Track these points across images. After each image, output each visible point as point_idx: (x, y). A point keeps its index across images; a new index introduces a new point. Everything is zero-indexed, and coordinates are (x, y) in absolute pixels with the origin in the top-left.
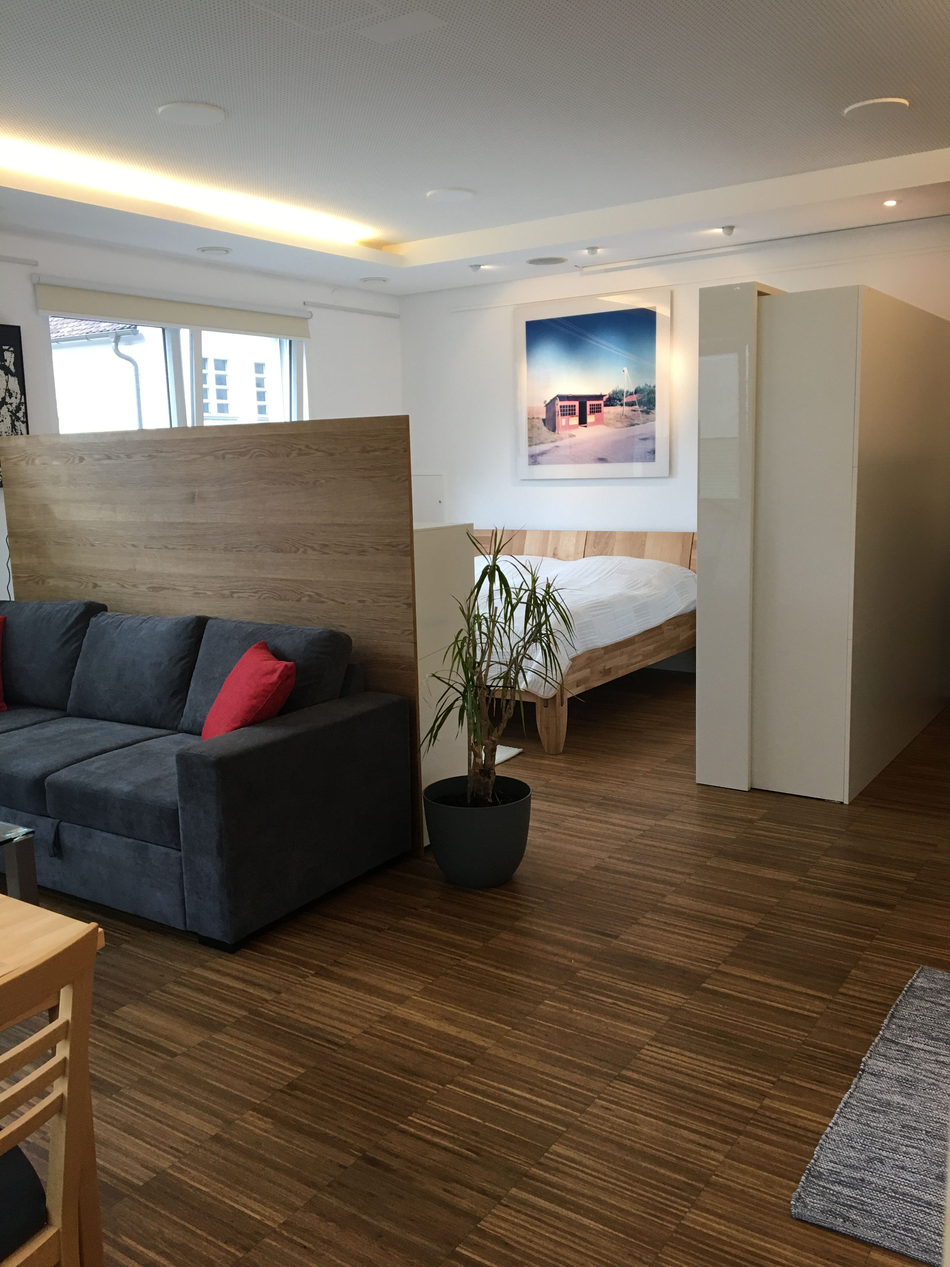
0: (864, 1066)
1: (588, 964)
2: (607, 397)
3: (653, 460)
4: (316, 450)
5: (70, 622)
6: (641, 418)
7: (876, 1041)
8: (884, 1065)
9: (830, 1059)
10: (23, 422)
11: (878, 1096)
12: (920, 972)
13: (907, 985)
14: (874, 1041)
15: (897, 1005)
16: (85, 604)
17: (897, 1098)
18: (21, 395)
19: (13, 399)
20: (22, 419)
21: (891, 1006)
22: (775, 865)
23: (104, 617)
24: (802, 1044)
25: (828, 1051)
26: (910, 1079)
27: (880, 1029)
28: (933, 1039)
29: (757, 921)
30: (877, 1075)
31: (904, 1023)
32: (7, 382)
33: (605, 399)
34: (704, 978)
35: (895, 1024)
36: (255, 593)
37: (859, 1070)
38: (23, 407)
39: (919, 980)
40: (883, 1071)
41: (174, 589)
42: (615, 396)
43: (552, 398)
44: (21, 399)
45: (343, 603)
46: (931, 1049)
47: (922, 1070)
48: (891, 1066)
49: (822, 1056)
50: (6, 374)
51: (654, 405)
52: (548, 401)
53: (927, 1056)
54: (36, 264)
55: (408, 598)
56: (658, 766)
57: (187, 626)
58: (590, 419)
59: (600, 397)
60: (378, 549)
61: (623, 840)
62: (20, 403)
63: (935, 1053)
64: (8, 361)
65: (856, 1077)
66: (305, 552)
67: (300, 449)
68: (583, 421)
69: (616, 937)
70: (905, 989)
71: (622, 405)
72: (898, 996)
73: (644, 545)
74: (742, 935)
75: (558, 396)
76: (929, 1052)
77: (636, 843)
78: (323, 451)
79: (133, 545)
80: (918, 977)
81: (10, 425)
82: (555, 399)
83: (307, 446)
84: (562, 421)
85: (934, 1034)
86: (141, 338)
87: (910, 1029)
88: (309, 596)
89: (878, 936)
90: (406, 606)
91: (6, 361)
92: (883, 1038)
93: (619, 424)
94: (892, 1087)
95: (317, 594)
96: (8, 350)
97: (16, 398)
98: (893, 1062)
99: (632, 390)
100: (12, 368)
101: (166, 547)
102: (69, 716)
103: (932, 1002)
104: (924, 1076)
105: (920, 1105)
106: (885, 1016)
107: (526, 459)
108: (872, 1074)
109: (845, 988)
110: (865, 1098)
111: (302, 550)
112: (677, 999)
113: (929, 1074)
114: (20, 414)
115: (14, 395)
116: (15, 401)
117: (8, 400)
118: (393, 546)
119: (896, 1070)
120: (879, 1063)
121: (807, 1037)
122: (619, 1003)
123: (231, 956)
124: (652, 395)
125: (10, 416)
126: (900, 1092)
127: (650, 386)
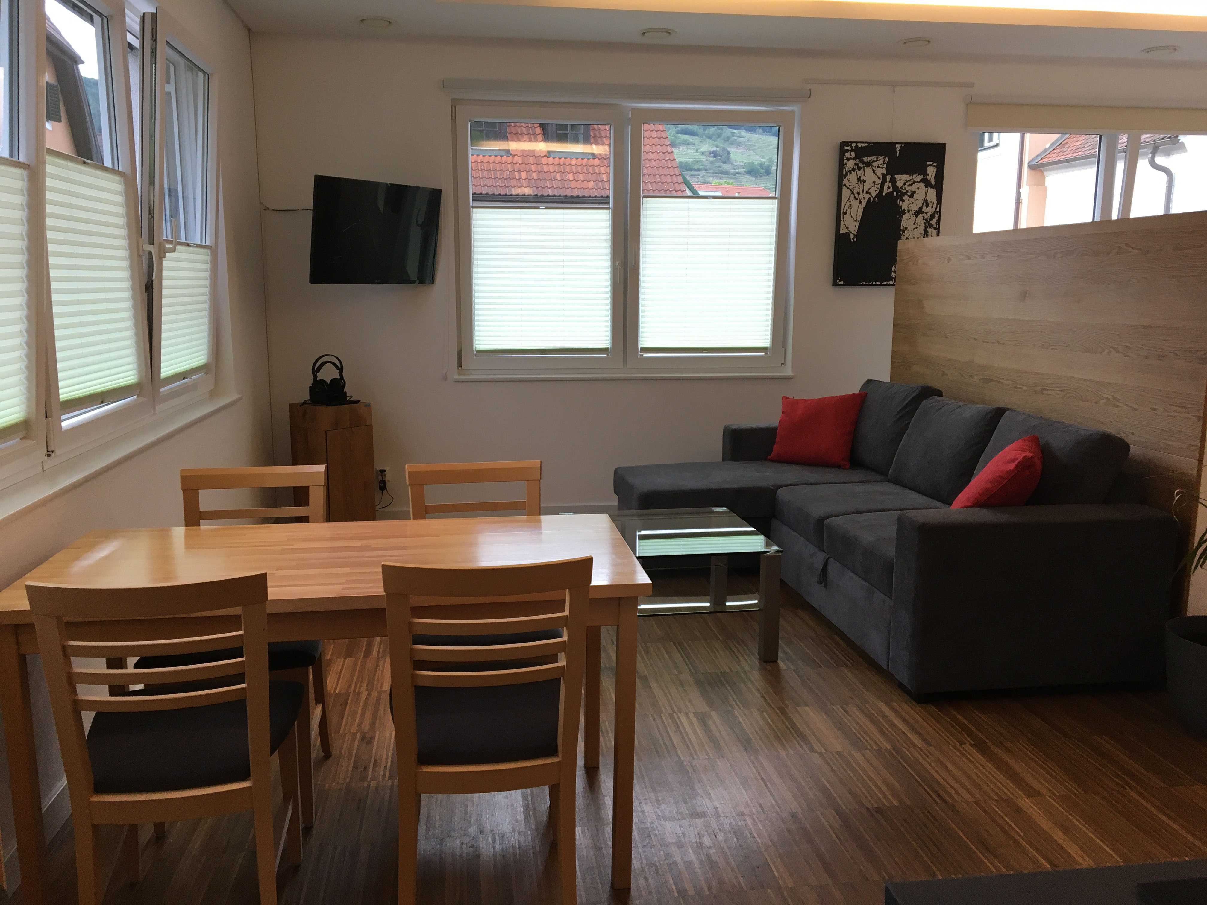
4: (1134, 248)
5: (906, 402)
10: (935, 229)
16: (921, 387)
18: (937, 204)
19: (929, 208)
20: (935, 226)
23: (933, 400)
32: (926, 194)
36: (1061, 391)
38: (937, 216)
41: (999, 382)
44: (936, 209)
45: (1136, 410)
50: (926, 187)
54: (972, 85)
55: (1199, 410)
57: (987, 414)
60: (1177, 355)
62: (935, 212)
64: (930, 175)
66: (1109, 353)
67: (1120, 248)
78: (1138, 249)
79: (975, 339)
81: (923, 232)
83: (1127, 245)
86: (1182, 147)
88: (1107, 398)
91: (928, 175)
95: (1114, 397)
96: (931, 165)
97: (932, 207)
100: (933, 181)
101: (998, 342)
102: (889, 481)
111: (1107, 351)
114: (934, 222)
115: (931, 205)
116: (930, 210)
117: (924, 209)
118: (1192, 353)
123: (916, 706)
125: (924, 223)
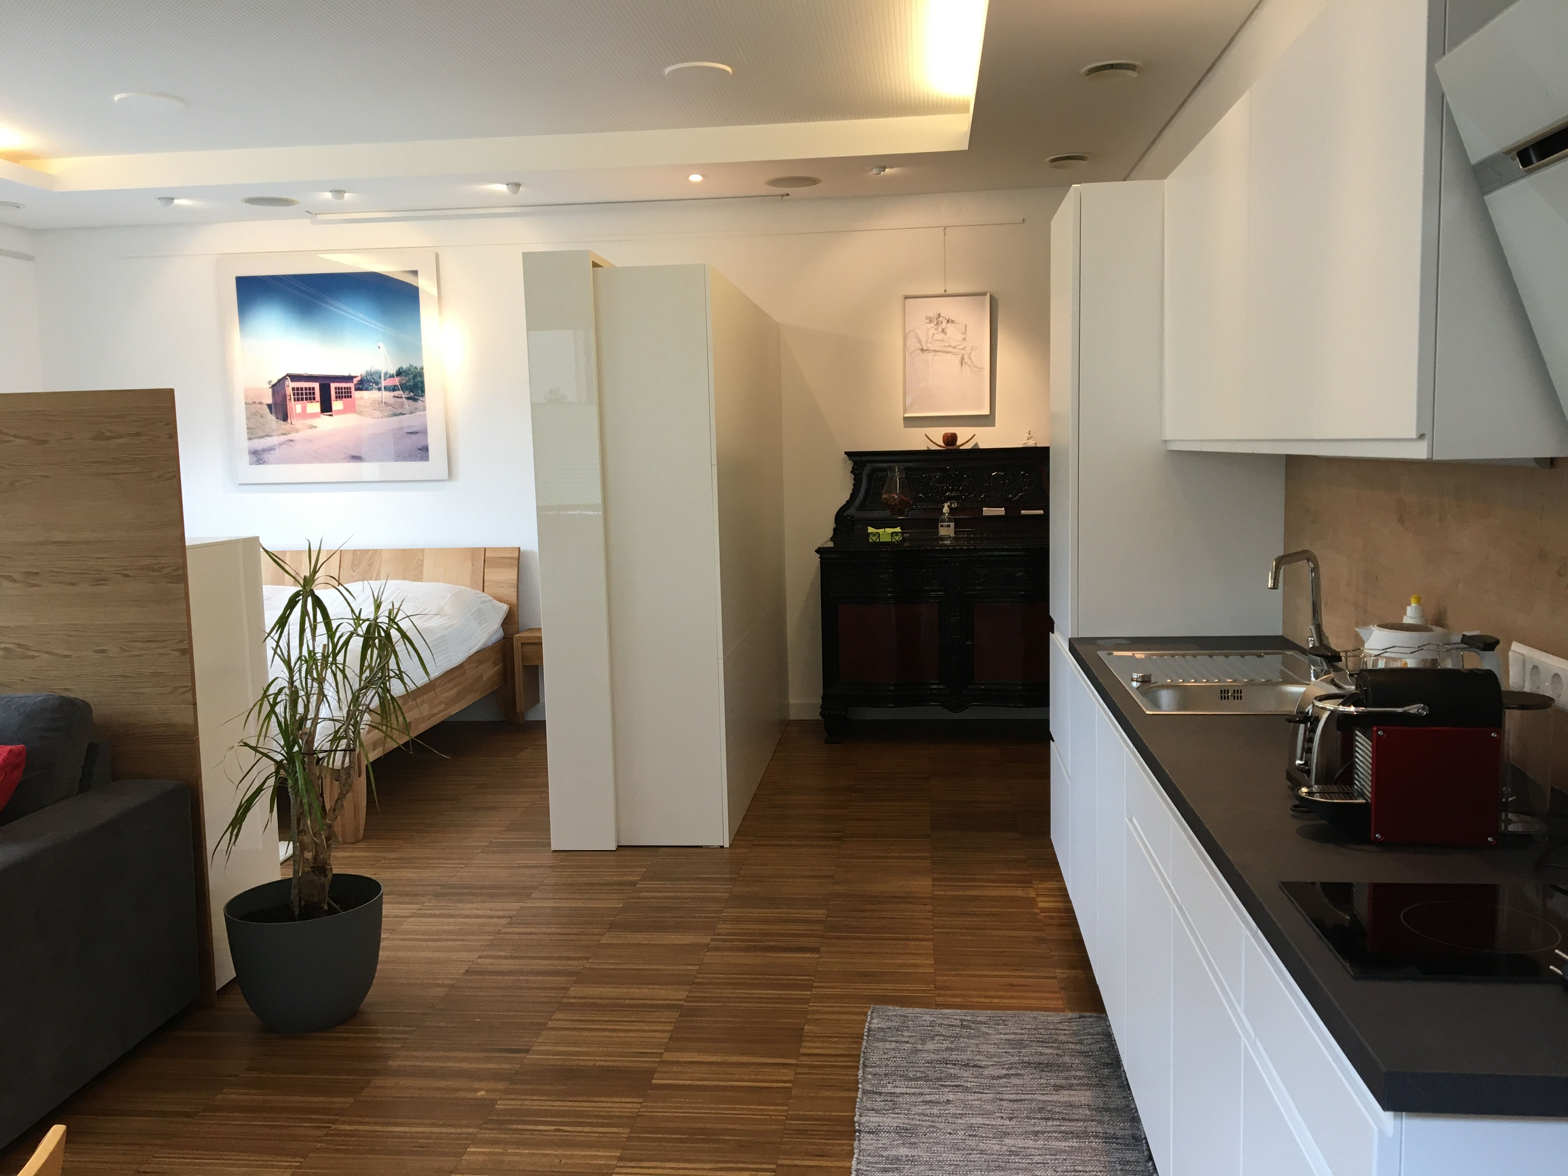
0: (859, 1127)
1: (505, 1092)
2: (359, 378)
3: (425, 458)
6: (407, 406)
7: (859, 1096)
8: (877, 1119)
9: (821, 1128)
11: (884, 1154)
12: (872, 1013)
13: (866, 1030)
14: (857, 1097)
15: (864, 1053)
17: (903, 1151)
21: (859, 1056)
22: (678, 927)
24: (786, 1120)
25: (815, 1120)
26: (909, 1127)
27: (858, 1083)
28: (911, 1080)
29: (683, 995)
30: (874, 1132)
31: (877, 1070)
33: (355, 381)
34: (651, 1073)
35: (870, 1074)
37: (855, 1131)
39: (875, 1021)
40: (879, 1126)
42: (369, 378)
43: (280, 377)
46: (913, 1090)
47: (915, 1114)
48: (884, 1119)
49: (813, 1128)
51: (423, 391)
52: (275, 381)
53: (913, 1099)
55: (181, 641)
56: (496, 838)
58: (337, 405)
59: (349, 379)
60: (128, 576)
61: (489, 934)
63: (919, 1094)
65: (855, 1140)
68: (326, 408)
69: (527, 1051)
70: (865, 1034)
71: (380, 389)
72: (861, 1043)
73: (422, 565)
74: (675, 1015)
75: (288, 375)
76: (914, 1094)
77: (505, 933)
80: (872, 1018)
82: (284, 378)
84: (296, 407)
85: (911, 1075)
87: (886, 1075)
88: (6, 649)
89: (815, 984)
90: (178, 653)
92: (865, 1092)
93: (379, 414)
94: (894, 1141)
95: (20, 646)
98: (884, 1114)
99: (393, 371)
103: (896, 1042)
104: (919, 1120)
105: (927, 1152)
106: (857, 1068)
107: (246, 457)
108: (869, 1132)
109: (805, 1047)
110: (871, 1160)
112: (630, 1105)
113: (922, 1118)
118: (154, 570)
119: (890, 1121)
120: (872, 1119)
121: (787, 1111)
122: (562, 1128)
124: (419, 379)
126: (903, 1144)
127: (416, 368)
